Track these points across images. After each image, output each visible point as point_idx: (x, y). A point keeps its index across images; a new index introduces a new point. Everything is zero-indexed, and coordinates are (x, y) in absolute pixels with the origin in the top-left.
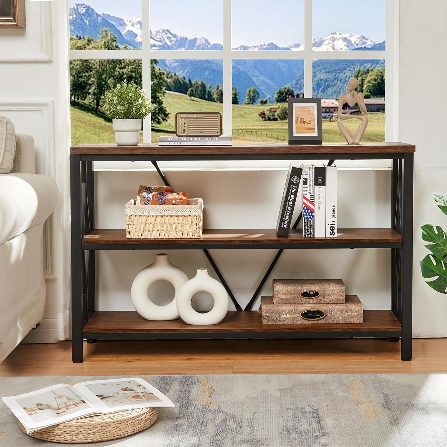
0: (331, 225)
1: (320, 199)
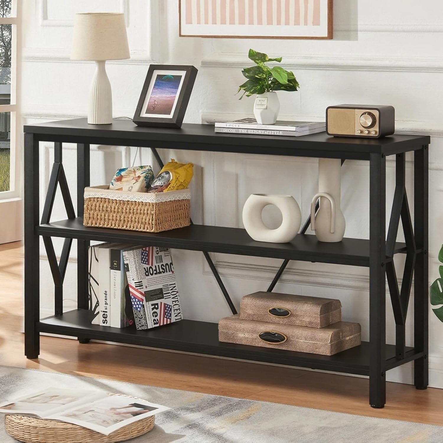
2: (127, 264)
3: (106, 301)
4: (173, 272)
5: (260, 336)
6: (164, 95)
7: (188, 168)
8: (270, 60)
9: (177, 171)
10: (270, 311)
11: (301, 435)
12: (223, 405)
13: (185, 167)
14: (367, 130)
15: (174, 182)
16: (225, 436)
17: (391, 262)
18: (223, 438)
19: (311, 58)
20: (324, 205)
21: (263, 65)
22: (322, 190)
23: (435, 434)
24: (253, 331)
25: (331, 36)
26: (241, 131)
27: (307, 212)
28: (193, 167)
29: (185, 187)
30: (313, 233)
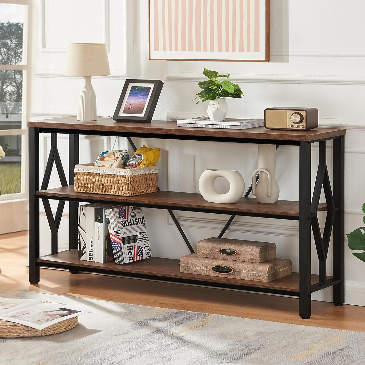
0: (89, 251)
1: (98, 233)
2: (108, 219)
3: (92, 244)
4: (144, 224)
5: (212, 268)
6: (137, 101)
7: (156, 152)
8: (220, 76)
9: (147, 153)
10: (220, 251)
11: (245, 338)
12: (183, 317)
13: (153, 150)
14: (297, 125)
15: (145, 161)
16: (184, 338)
17: (315, 217)
18: (183, 340)
19: (253, 75)
20: (263, 177)
21: (215, 79)
22: (261, 167)
23: (349, 336)
24: (207, 265)
25: (268, 59)
26: (198, 126)
27: (249, 182)
28: (160, 150)
29: (154, 165)
30: (254, 197)
